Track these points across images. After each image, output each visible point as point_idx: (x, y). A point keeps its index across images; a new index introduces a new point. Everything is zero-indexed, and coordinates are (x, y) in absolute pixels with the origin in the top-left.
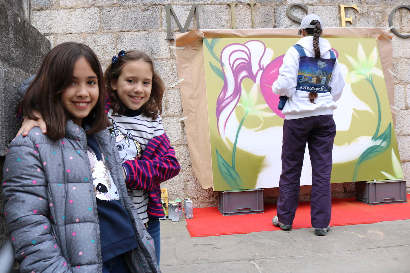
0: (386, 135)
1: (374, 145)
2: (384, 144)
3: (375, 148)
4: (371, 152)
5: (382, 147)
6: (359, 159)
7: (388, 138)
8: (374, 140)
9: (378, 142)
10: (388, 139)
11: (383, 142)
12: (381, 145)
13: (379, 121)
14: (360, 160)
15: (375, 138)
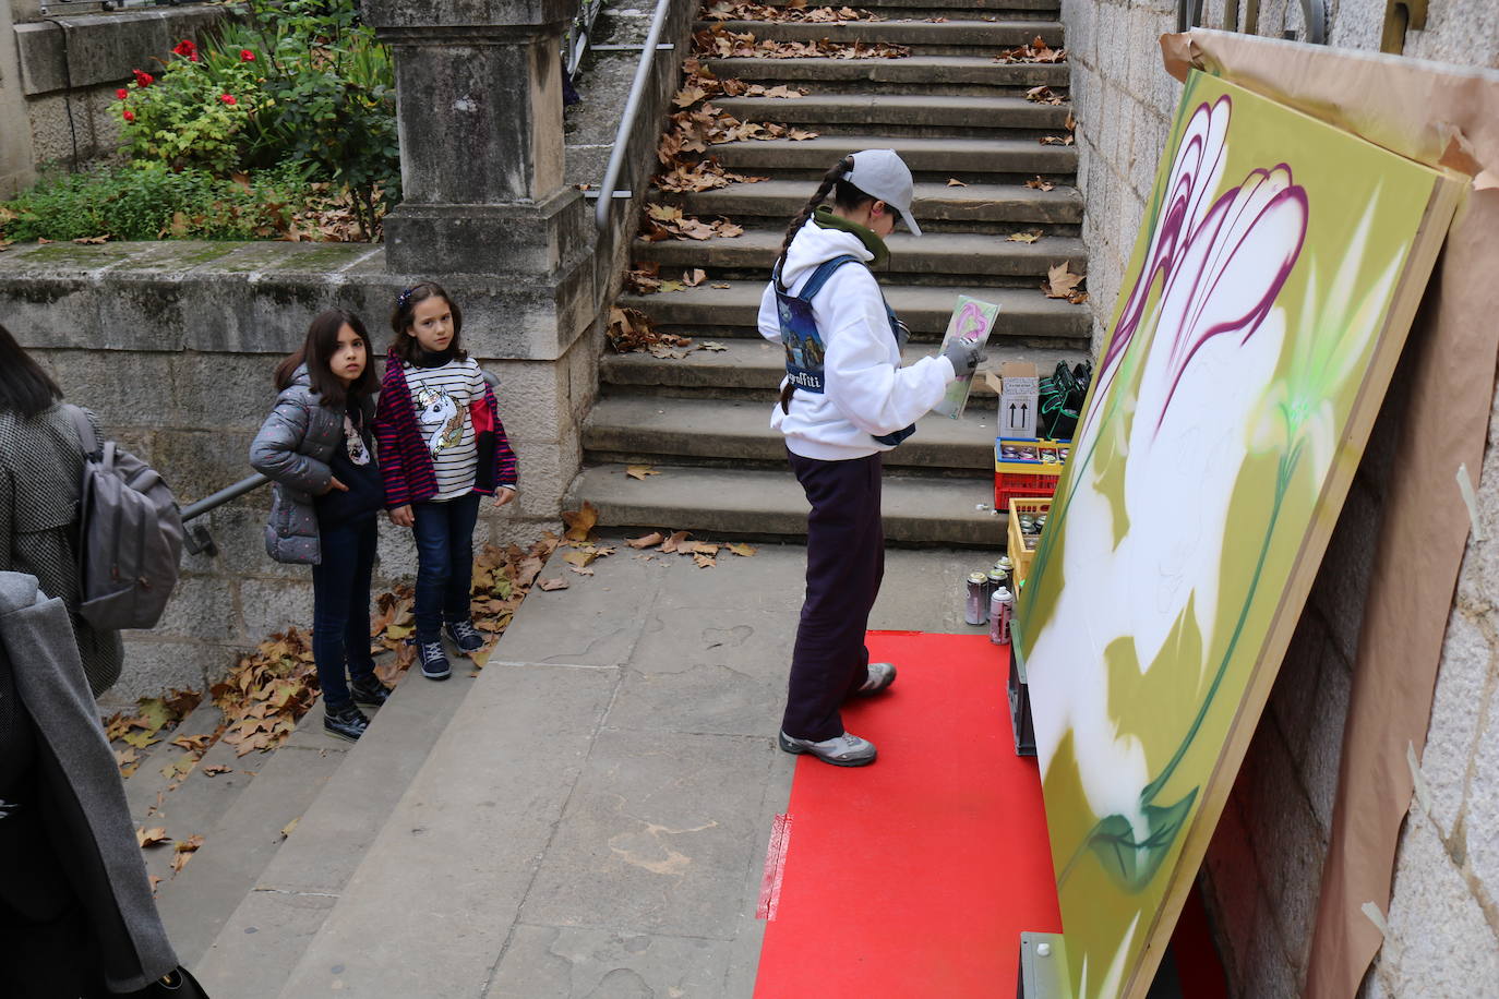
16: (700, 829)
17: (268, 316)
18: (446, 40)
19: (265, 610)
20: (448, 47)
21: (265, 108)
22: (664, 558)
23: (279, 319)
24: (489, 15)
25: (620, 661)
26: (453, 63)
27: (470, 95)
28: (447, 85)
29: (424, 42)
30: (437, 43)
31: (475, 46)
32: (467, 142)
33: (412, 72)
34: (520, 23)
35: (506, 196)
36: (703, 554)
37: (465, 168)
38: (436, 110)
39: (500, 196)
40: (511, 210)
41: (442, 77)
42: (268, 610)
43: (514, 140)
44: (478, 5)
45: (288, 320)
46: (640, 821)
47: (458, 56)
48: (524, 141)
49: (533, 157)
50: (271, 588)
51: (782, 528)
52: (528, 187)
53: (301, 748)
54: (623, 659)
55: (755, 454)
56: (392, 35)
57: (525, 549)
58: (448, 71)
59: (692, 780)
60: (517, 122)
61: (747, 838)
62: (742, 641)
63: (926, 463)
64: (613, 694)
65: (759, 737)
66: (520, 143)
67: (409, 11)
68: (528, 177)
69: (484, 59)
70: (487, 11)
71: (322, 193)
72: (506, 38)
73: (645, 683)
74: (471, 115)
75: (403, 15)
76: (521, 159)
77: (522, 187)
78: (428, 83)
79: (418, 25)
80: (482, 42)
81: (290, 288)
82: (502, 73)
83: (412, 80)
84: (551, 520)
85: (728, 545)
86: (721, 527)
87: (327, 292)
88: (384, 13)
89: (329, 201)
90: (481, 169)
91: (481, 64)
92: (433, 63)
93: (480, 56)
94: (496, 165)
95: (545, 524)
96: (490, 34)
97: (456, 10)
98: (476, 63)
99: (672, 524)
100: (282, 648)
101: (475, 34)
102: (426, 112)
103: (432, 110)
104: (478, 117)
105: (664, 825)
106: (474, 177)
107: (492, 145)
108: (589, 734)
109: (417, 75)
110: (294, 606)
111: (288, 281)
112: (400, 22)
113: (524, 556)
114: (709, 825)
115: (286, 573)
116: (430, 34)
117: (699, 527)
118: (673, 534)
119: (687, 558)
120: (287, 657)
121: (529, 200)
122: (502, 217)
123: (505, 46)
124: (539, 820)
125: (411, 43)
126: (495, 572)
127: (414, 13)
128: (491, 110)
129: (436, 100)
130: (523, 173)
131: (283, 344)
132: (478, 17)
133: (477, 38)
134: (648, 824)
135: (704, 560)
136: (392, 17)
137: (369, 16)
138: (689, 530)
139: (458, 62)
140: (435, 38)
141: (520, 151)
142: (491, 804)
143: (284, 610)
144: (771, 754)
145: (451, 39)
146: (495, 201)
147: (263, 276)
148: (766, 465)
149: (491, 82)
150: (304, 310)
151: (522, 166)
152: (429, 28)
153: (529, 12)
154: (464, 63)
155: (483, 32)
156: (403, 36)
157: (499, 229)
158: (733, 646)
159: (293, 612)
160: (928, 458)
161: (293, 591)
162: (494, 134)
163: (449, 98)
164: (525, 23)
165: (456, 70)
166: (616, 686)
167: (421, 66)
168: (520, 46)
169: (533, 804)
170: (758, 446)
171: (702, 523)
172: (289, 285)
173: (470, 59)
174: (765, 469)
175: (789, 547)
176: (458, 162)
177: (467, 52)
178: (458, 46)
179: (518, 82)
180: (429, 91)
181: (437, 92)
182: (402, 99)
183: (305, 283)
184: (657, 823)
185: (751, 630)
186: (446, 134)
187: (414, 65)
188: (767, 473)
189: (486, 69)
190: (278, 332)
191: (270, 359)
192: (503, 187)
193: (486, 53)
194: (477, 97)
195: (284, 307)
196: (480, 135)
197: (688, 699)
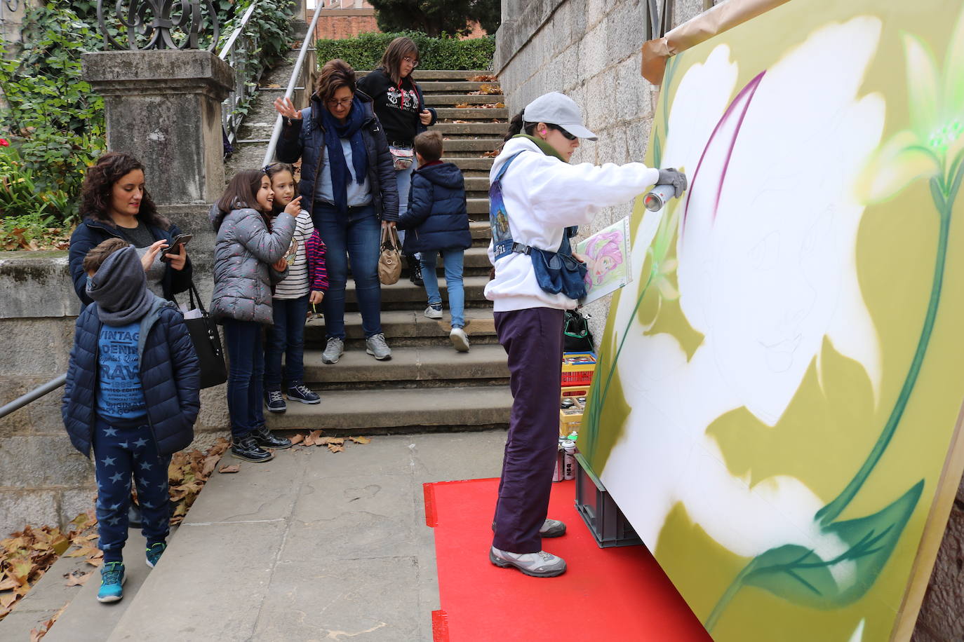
0: (872, 533)
1: (810, 548)
2: (844, 573)
3: (808, 561)
4: (788, 568)
5: (829, 575)
6: (749, 566)
7: (874, 556)
8: (822, 523)
9: (828, 547)
10: (869, 560)
11: (844, 562)
12: (830, 567)
13: (879, 442)
14: (749, 571)
15: (828, 519)
16: (373, 629)
17: (9, 291)
18: (143, 90)
19: (6, 515)
20: (144, 96)
21: (17, 184)
22: (306, 449)
23: (17, 292)
24: (173, 72)
25: (284, 516)
26: (148, 108)
27: (160, 129)
28: (143, 122)
29: (127, 92)
30: (136, 93)
31: (164, 95)
32: (157, 162)
33: (119, 114)
34: (195, 77)
35: (185, 199)
36: (334, 444)
37: (156, 180)
38: (135, 140)
39: (182, 199)
40: (189, 207)
41: (139, 117)
42: (9, 515)
43: (191, 159)
44: (165, 65)
45: (24, 292)
46: (322, 630)
47: (152, 103)
48: (199, 160)
49: (204, 172)
50: (11, 498)
51: (387, 423)
52: (201, 192)
53: (29, 611)
54: (287, 514)
55: (364, 378)
56: (103, 87)
57: (204, 453)
58: (144, 113)
59: (358, 593)
60: (194, 147)
61: (413, 633)
62: (374, 494)
63: (478, 376)
64: (283, 537)
65: (403, 557)
66: (195, 162)
67: (116, 69)
68: (201, 185)
69: (169, 104)
70: (172, 68)
71: (56, 234)
72: (185, 88)
73: (307, 528)
74: (161, 143)
75: (112, 72)
76: (196, 172)
77: (197, 193)
78: (130, 121)
79: (123, 78)
80: (169, 92)
81: (26, 269)
82: (183, 113)
83: (118, 119)
84: (222, 430)
85: (351, 438)
86: (345, 426)
87: (54, 271)
88: (98, 71)
89: (61, 238)
90: (167, 181)
91: (168, 107)
92: (133, 108)
93: (167, 102)
94: (178, 177)
95: (219, 433)
96: (175, 85)
97: (150, 68)
98: (164, 107)
99: (310, 426)
100: (20, 542)
101: (163, 85)
102: (128, 141)
103: (132, 140)
104: (166, 144)
105: (341, 630)
106: (162, 186)
107: (176, 164)
108: (268, 568)
109: (121, 116)
110: (29, 510)
111: (25, 264)
112: (109, 77)
113: (204, 457)
114: (380, 626)
115: (22, 486)
116: (132, 86)
117: (331, 427)
118: (311, 432)
119: (322, 447)
120: (24, 548)
121: (202, 201)
122: (183, 212)
123: (185, 94)
124: (234, 638)
125: (118, 93)
126: (183, 468)
127: (120, 71)
128: (174, 139)
129: (136, 133)
130: (198, 182)
131: (20, 311)
132: (166, 73)
133: (166, 89)
134: (329, 631)
135: (335, 448)
136: (104, 73)
137: (87, 73)
138: (322, 429)
139: (151, 107)
140: (135, 89)
141: (196, 167)
142: (191, 630)
143: (21, 514)
144: (415, 567)
145: (147, 89)
146: (178, 203)
147: (5, 262)
148: (370, 386)
149: (175, 119)
150: (36, 285)
151: (197, 177)
152: (131, 81)
153: (202, 68)
154: (155, 107)
155: (169, 84)
156: (111, 88)
157: (181, 220)
158: (368, 498)
159: (29, 515)
160: (479, 372)
161: (28, 499)
162: (177, 156)
163: (145, 132)
164: (199, 77)
165: (150, 112)
166: (285, 532)
167: (125, 109)
168: (196, 94)
169: (227, 626)
170: (365, 372)
171: (331, 424)
172: (24, 268)
173: (160, 105)
174: (370, 388)
175: (393, 436)
176: (151, 176)
177: (158, 99)
178: (151, 95)
179: (194, 119)
180: (130, 127)
181: (136, 127)
182: (111, 133)
183: (37, 265)
184: (335, 629)
185: (380, 488)
186: (143, 157)
187: (119, 109)
188: (372, 391)
189: (171, 111)
190: (17, 303)
191: (11, 323)
192: (183, 192)
193: (172, 100)
194: (165, 131)
195: (21, 283)
196: (167, 156)
197: (342, 536)
